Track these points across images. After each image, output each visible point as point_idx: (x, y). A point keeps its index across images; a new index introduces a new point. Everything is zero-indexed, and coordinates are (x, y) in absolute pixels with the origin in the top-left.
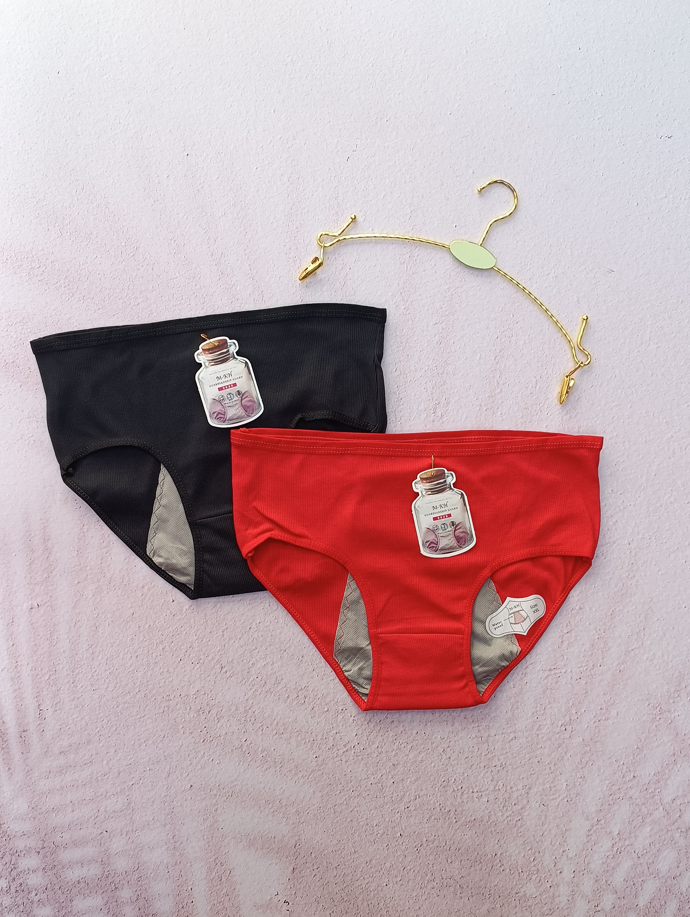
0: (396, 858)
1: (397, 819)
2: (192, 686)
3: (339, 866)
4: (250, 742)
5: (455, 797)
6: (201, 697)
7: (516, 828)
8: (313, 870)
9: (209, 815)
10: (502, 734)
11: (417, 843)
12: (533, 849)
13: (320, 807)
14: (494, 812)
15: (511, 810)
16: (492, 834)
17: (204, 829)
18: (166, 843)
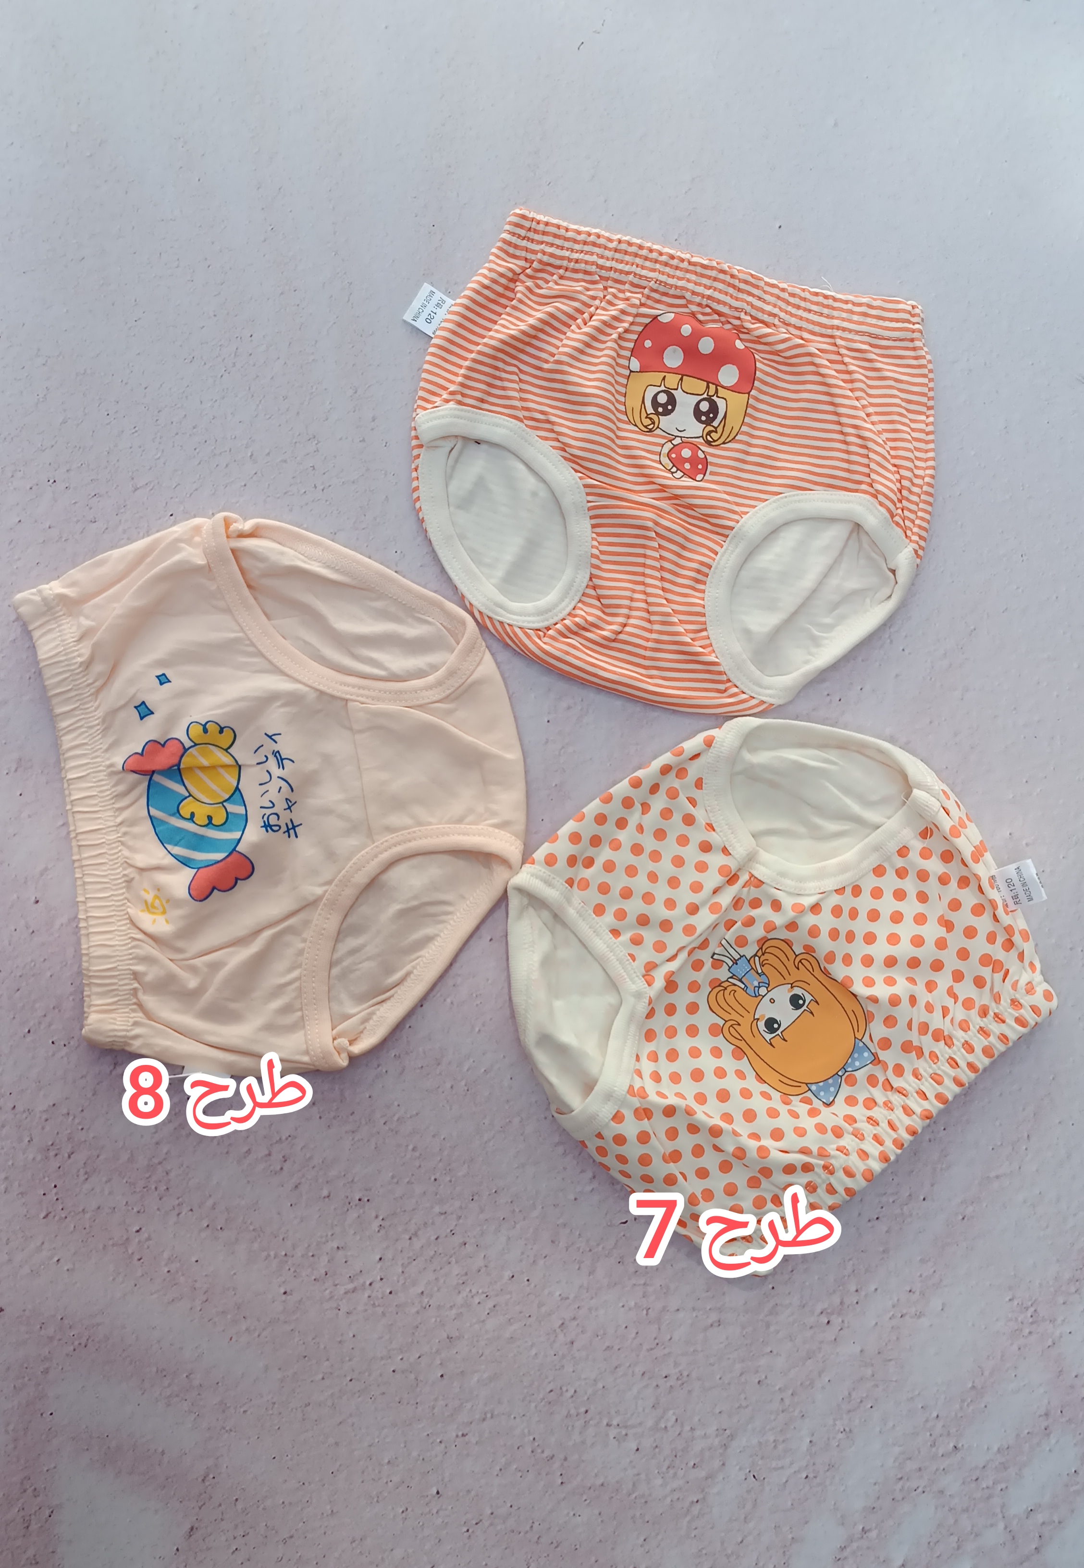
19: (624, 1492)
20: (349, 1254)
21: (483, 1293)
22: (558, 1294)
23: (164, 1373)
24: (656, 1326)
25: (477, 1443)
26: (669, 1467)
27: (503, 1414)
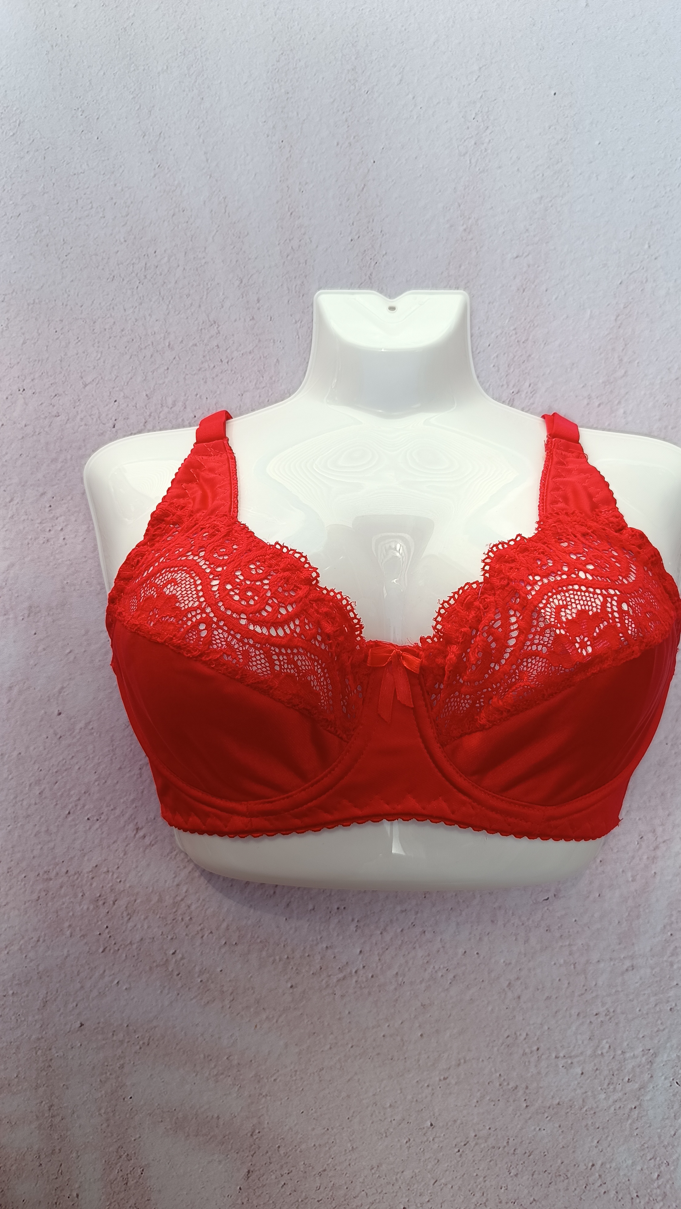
0: (422, 1163)
1: (426, 1097)
2: (86, 858)
3: (326, 1172)
4: (180, 956)
5: (527, 1064)
6: (102, 877)
7: (630, 1121)
8: (282, 1176)
9: (111, 1074)
10: (611, 959)
11: (458, 1140)
12: (658, 1159)
13: (296, 1071)
14: (592, 1092)
15: (622, 1090)
16: (588, 1129)
17: (102, 1096)
18: (37, 1117)
19: (577, 1107)
20: (336, 951)
21: (444, 968)
22: (502, 961)
23: (210, 1058)
24: (583, 976)
25: (456, 1083)
26: (609, 1084)
27: (473, 1059)
